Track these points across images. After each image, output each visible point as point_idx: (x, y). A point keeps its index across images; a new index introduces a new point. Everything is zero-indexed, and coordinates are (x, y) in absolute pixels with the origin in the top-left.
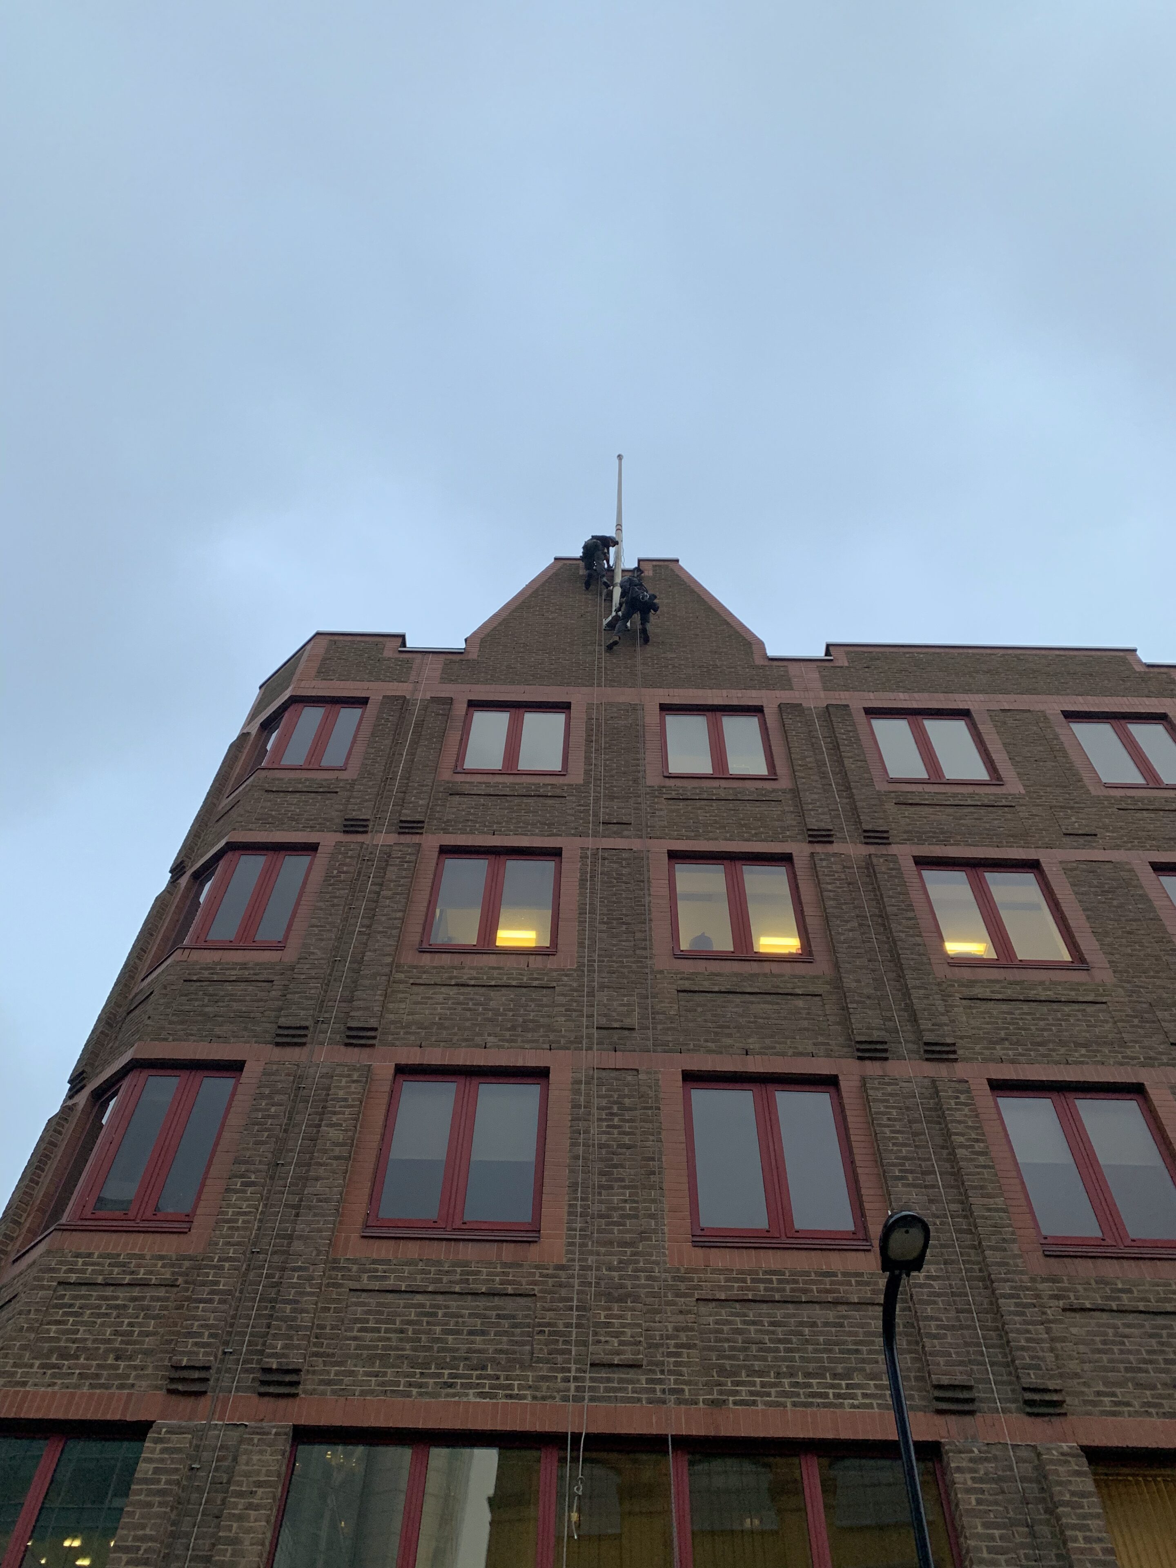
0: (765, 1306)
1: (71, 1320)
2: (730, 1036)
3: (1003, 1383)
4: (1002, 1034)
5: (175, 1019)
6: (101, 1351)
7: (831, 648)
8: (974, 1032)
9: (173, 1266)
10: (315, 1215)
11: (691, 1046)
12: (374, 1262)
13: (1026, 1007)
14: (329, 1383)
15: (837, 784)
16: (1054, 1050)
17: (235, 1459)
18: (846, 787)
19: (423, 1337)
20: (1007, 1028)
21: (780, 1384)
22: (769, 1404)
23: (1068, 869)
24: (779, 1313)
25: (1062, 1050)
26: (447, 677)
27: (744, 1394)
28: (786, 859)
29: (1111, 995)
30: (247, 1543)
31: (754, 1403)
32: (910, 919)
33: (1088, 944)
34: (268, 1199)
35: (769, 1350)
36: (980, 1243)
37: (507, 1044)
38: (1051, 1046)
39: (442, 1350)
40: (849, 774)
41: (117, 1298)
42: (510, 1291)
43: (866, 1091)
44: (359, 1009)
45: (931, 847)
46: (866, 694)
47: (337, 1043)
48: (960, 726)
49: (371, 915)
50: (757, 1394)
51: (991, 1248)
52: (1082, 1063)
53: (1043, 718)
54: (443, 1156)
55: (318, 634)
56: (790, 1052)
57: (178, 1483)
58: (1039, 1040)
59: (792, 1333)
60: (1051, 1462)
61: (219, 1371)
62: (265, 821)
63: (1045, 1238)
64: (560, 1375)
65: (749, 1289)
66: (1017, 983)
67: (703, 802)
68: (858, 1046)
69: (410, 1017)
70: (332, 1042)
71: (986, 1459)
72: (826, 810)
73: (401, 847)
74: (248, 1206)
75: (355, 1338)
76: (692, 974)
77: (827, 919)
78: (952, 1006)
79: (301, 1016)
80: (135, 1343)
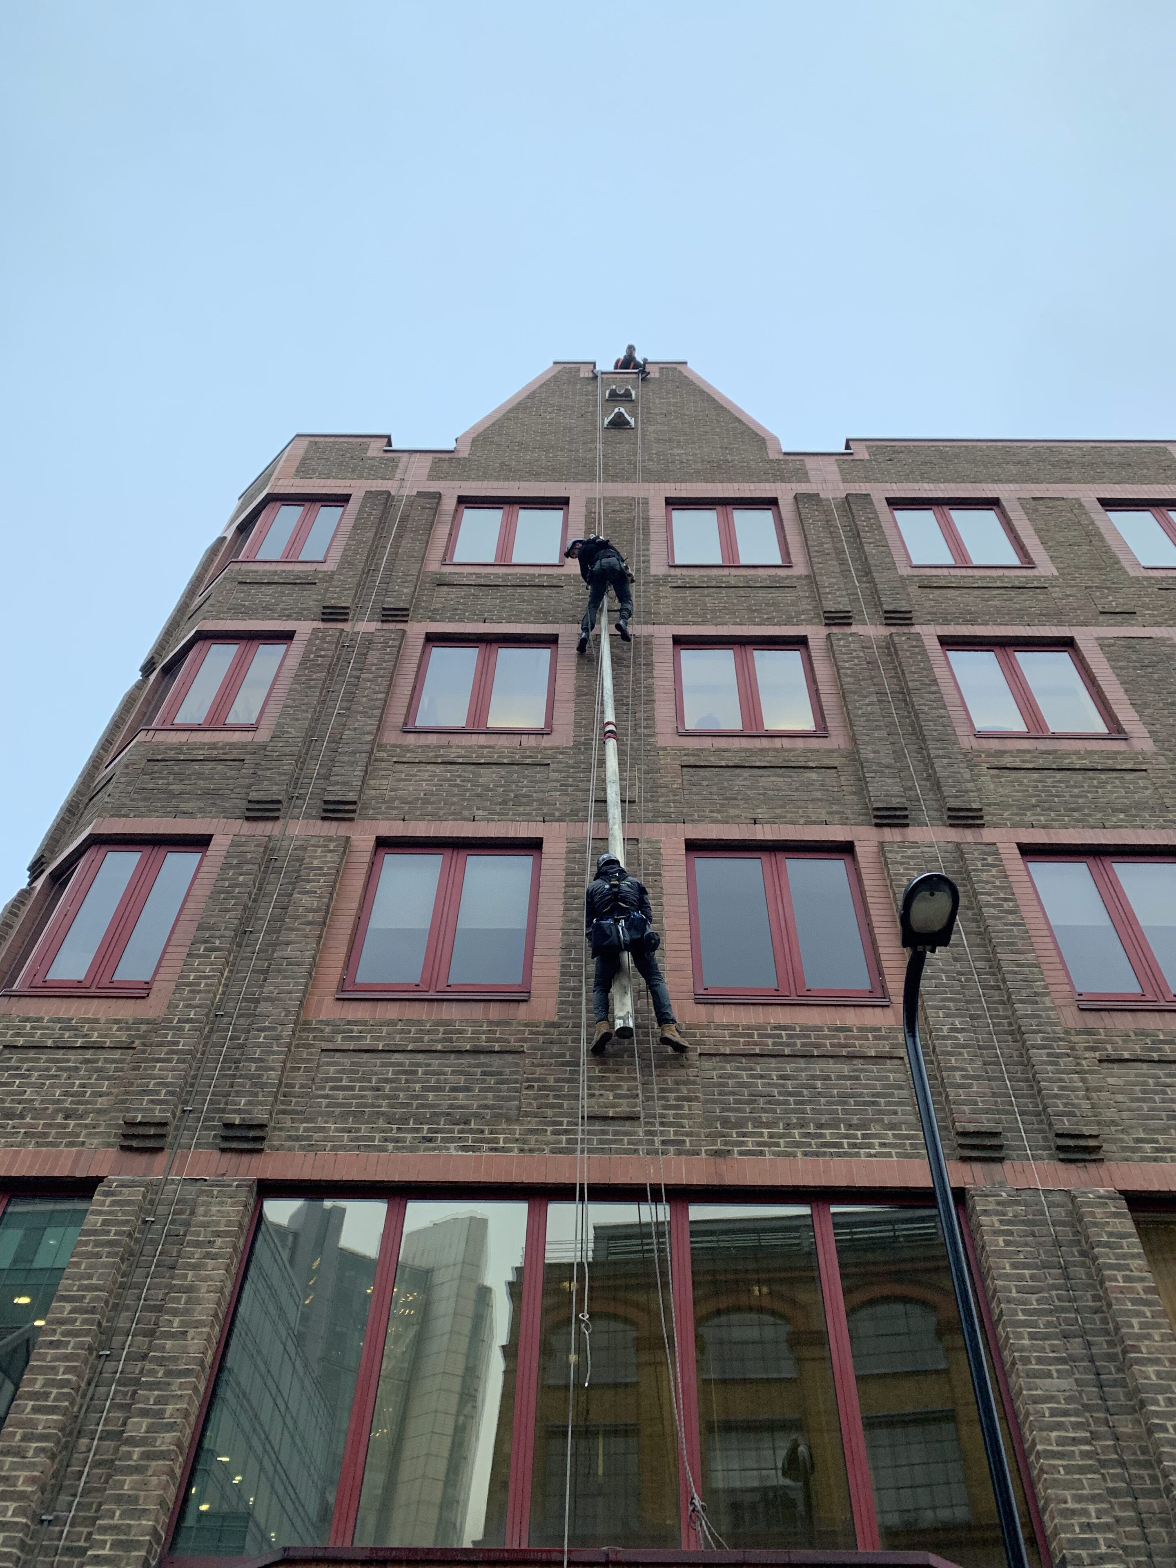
0: (773, 1060)
1: (18, 1081)
2: (738, 807)
3: (1033, 1131)
4: (1034, 801)
5: (136, 796)
6: (49, 1111)
7: (851, 443)
8: (1002, 799)
9: (128, 1029)
10: (285, 978)
11: (696, 817)
12: (349, 1023)
13: (1059, 776)
14: (298, 1139)
15: (856, 570)
16: (1090, 815)
17: (193, 1213)
18: (867, 572)
19: (401, 1094)
20: (1039, 796)
21: (790, 1135)
22: (778, 1154)
23: (1103, 644)
24: (789, 1068)
25: (1099, 815)
26: (435, 474)
27: (750, 1144)
28: (799, 643)
29: (1151, 763)
30: (203, 1290)
31: (762, 1153)
32: (934, 693)
33: (1126, 715)
34: (234, 965)
35: (778, 1103)
36: (1009, 998)
37: (496, 817)
38: (1086, 811)
39: (423, 1106)
40: (869, 559)
41: (68, 1061)
42: (497, 1049)
43: (884, 855)
44: (337, 783)
45: (958, 627)
46: (888, 485)
47: (314, 818)
48: (990, 516)
49: (350, 697)
50: (764, 1144)
51: (1021, 1002)
52: (1120, 827)
53: (1079, 504)
54: (426, 925)
55: (298, 436)
56: (802, 821)
57: (130, 1235)
58: (1073, 806)
59: (803, 1086)
60: (1088, 1204)
61: (177, 1128)
62: (238, 611)
63: (1080, 995)
64: (550, 1129)
65: (756, 1044)
66: (1049, 753)
67: (711, 590)
68: (876, 813)
69: (393, 793)
70: (308, 816)
71: (1017, 1203)
72: (844, 593)
73: (383, 633)
74: (212, 970)
75: (326, 1097)
76: (698, 750)
77: (843, 695)
78: (979, 776)
79: (274, 790)
80: (87, 1103)
